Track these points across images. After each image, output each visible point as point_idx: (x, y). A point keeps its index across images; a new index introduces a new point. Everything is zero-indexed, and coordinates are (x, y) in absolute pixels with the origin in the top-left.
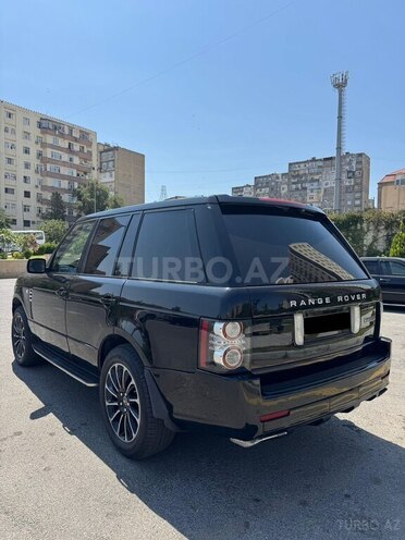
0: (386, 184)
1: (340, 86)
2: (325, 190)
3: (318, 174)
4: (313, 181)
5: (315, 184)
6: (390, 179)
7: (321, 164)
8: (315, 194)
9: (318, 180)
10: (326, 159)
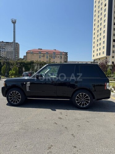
0: (28, 53)
1: (14, 23)
2: (7, 52)
3: (4, 46)
4: (3, 48)
5: (4, 49)
6: (29, 52)
7: (5, 44)
8: (3, 52)
9: (4, 48)
10: (7, 42)
